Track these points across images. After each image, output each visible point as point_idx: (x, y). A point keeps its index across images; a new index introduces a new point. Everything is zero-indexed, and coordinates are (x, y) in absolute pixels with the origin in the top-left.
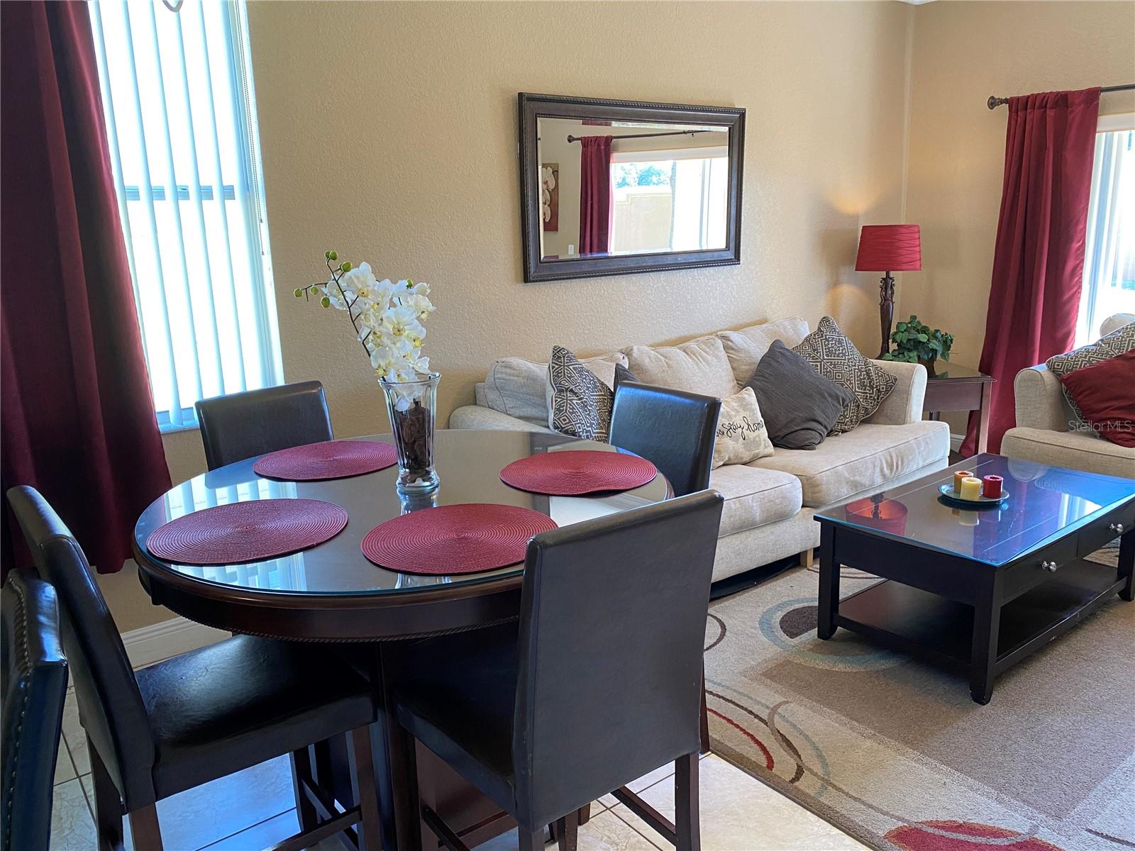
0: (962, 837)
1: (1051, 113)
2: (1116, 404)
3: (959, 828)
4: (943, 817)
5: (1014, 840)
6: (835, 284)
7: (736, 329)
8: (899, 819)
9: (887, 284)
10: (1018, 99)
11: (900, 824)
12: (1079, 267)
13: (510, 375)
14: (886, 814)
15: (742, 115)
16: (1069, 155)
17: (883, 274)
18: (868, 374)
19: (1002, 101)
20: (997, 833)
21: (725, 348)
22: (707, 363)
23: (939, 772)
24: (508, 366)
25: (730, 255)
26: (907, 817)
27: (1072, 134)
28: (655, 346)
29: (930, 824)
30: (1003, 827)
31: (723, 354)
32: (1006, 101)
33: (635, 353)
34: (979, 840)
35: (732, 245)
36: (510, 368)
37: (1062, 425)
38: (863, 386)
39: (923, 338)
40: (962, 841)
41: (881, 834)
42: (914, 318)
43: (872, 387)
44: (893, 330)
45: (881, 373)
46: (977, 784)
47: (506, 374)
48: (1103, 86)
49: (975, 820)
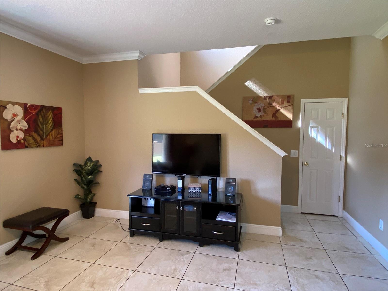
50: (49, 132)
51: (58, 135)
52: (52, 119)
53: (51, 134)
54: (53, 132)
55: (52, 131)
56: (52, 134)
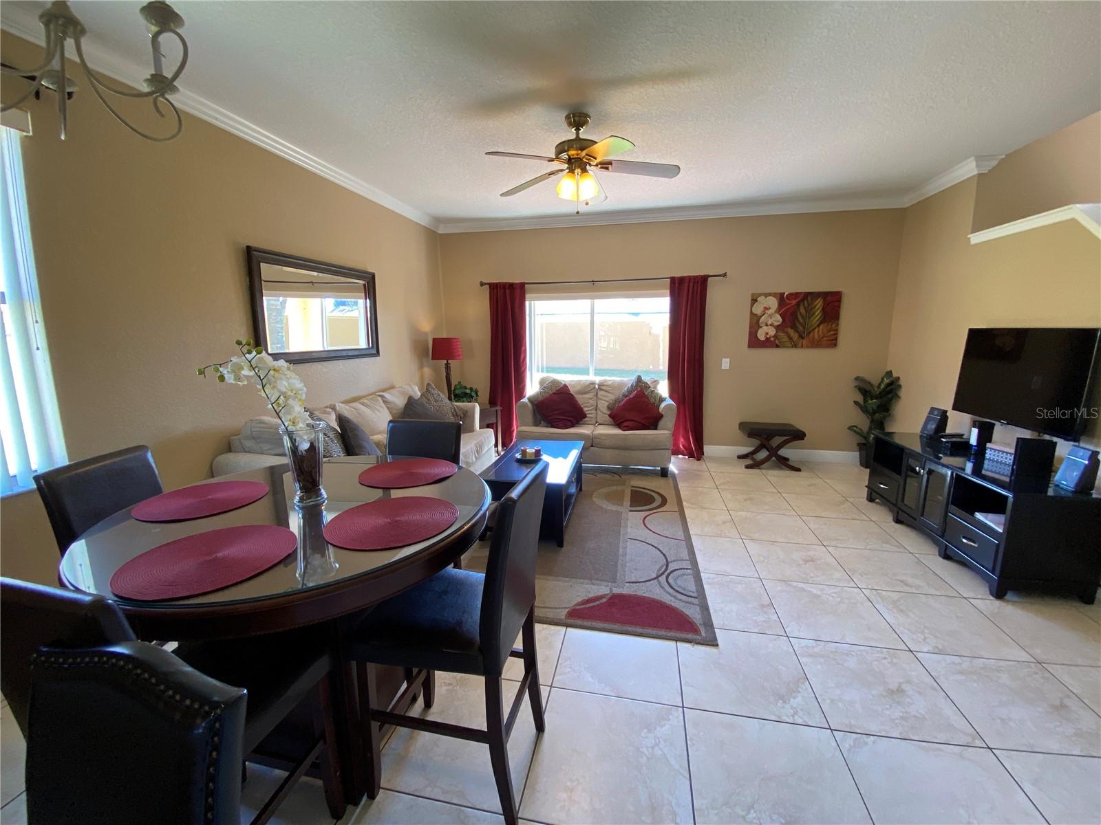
0: (591, 605)
1: (507, 291)
2: (556, 412)
3: (588, 601)
4: (580, 600)
5: (608, 597)
6: (421, 367)
7: (384, 391)
8: (565, 608)
9: (447, 367)
10: (493, 283)
11: (567, 610)
12: (525, 357)
13: (264, 428)
14: (559, 608)
15: (373, 276)
16: (517, 310)
17: (445, 362)
18: (455, 409)
19: (486, 284)
20: (601, 597)
21: (383, 401)
22: (378, 411)
23: (566, 582)
24: (262, 422)
25: (374, 351)
26: (568, 606)
27: (517, 301)
28: (346, 402)
29: (577, 605)
30: (600, 594)
31: (383, 405)
32: (488, 284)
33: (338, 408)
34: (598, 603)
35: (375, 346)
36: (264, 423)
37: (536, 424)
38: (453, 415)
39: (468, 391)
40: (592, 607)
41: (563, 617)
42: (460, 382)
43: (458, 416)
44: (453, 389)
45: (461, 409)
46: (582, 581)
47: (261, 427)
48: (527, 282)
49: (591, 595)
50: (815, 326)
51: (830, 331)
52: (821, 308)
53: (816, 330)
54: (821, 327)
55: (819, 326)
56: (818, 331)
